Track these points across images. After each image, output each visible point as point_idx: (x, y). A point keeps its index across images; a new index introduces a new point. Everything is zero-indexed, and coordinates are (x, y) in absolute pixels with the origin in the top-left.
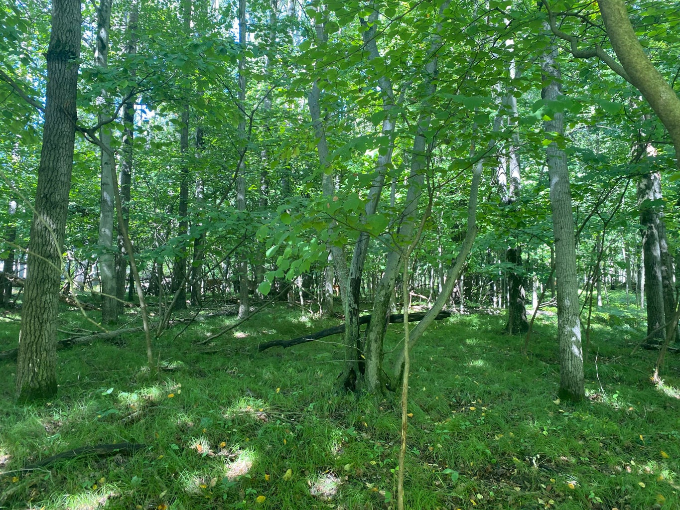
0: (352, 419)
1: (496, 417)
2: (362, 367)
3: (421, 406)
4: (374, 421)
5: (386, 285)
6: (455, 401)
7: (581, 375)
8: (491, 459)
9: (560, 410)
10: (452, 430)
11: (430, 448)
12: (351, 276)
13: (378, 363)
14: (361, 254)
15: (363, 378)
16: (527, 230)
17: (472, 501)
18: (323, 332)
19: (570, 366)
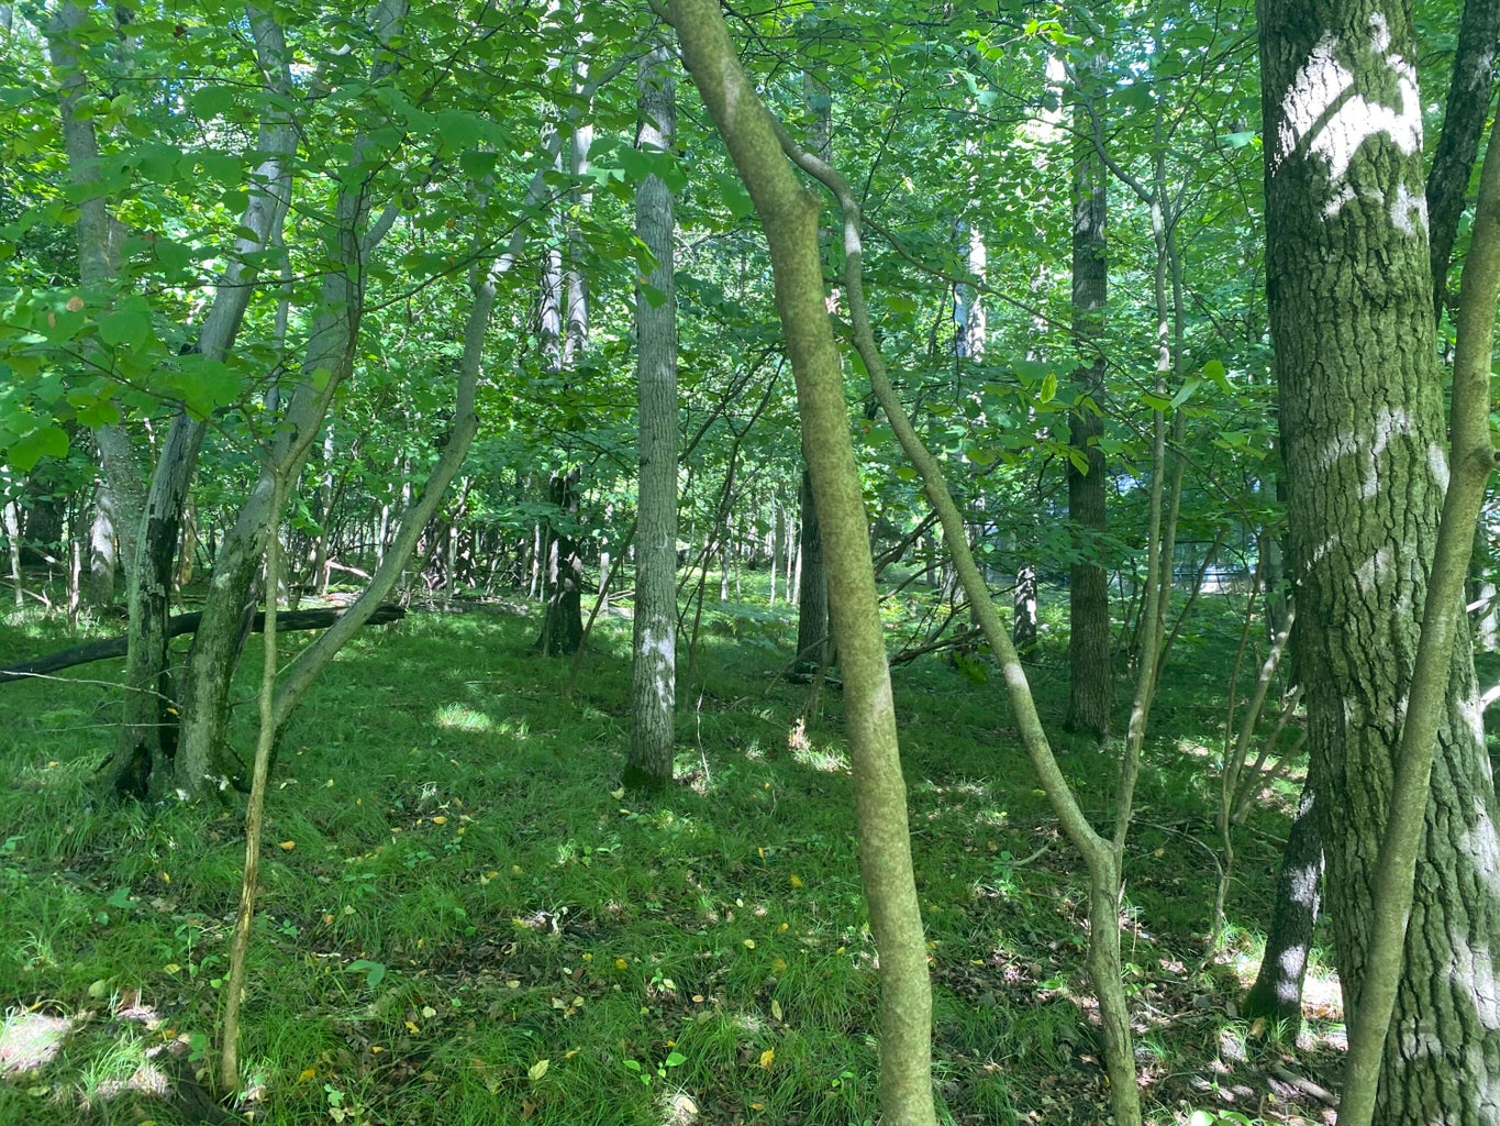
0: (128, 868)
1: (488, 834)
2: (170, 740)
3: (318, 823)
4: (191, 867)
5: (245, 539)
6: (401, 806)
7: (669, 736)
8: (465, 927)
9: (623, 811)
10: (385, 871)
11: (328, 918)
12: (152, 512)
13: (215, 729)
14: (181, 458)
15: (169, 768)
16: (588, 438)
17: (410, 1025)
18: (66, 654)
19: (649, 720)
